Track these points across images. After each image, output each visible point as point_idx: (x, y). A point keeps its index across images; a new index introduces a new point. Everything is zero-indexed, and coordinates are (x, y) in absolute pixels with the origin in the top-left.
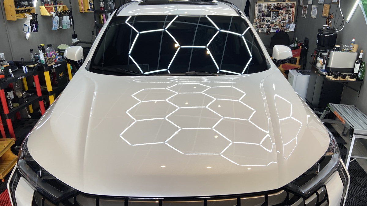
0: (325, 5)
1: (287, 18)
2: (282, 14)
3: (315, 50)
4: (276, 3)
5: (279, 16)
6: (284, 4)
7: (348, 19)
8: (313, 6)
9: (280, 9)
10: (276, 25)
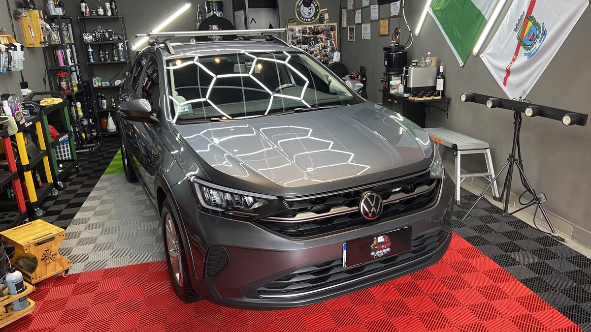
0: (381, 22)
1: (329, 45)
2: (322, 40)
3: (384, 73)
4: (312, 26)
5: (318, 42)
6: (322, 27)
7: (417, 31)
8: (363, 26)
9: (318, 33)
10: (317, 55)
